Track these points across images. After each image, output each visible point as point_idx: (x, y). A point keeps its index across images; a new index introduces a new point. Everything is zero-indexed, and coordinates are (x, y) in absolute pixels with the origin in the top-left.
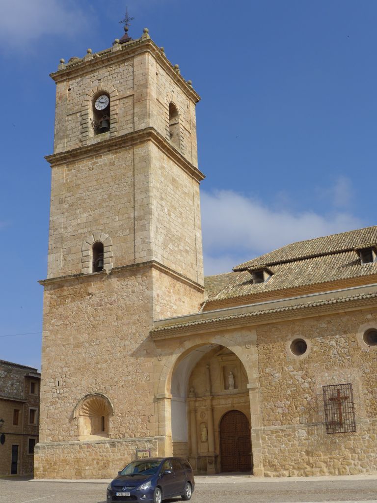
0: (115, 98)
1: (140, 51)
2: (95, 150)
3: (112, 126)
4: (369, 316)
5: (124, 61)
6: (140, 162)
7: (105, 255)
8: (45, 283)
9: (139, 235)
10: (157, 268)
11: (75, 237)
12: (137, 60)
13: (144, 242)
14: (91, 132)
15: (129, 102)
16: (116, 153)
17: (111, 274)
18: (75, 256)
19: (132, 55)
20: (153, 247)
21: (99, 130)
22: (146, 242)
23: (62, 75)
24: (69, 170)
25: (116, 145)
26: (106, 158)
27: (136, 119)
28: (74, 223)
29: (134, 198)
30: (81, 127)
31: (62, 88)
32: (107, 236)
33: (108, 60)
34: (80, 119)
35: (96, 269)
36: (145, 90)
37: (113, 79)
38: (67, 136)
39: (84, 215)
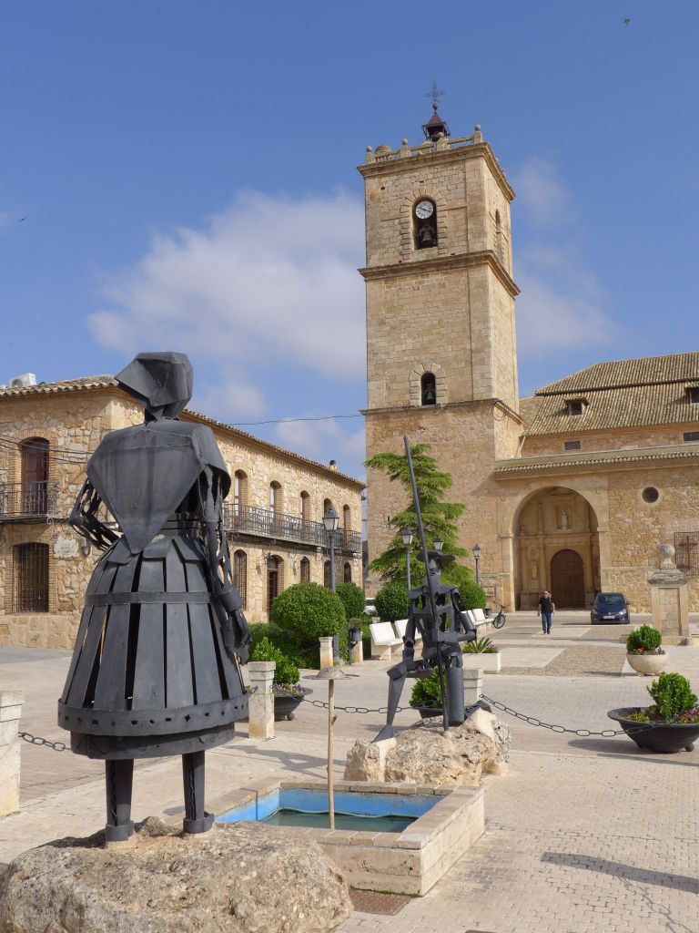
0: (444, 208)
1: (472, 154)
2: (422, 268)
3: (440, 241)
5: (452, 163)
6: (476, 287)
7: (438, 387)
8: (366, 413)
9: (477, 369)
10: (500, 408)
11: (400, 365)
12: (469, 164)
13: (483, 376)
14: (412, 246)
15: (461, 215)
16: (446, 273)
17: (446, 408)
18: (401, 386)
19: (463, 157)
20: (495, 384)
21: (421, 244)
22: (486, 377)
23: (372, 170)
24: (389, 287)
25: (446, 265)
26: (434, 278)
27: (470, 237)
28: (398, 348)
29: (470, 328)
30: (400, 237)
31: (373, 184)
32: (439, 366)
33: (432, 159)
34: (399, 227)
35: (425, 401)
36: (479, 203)
37: (439, 184)
38: (384, 246)
39: (410, 341)
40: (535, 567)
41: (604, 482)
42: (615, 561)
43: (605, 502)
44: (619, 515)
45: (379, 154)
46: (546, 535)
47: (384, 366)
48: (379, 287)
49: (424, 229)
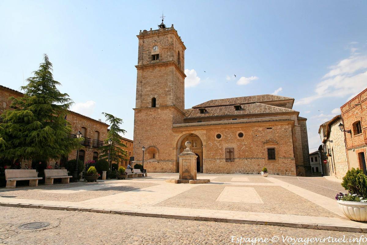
0: (161, 48)
2: (154, 66)
3: (160, 59)
4: (240, 129)
6: (169, 72)
7: (156, 102)
10: (176, 109)
11: (146, 95)
14: (151, 60)
15: (166, 50)
16: (161, 68)
17: (158, 108)
19: (168, 33)
23: (141, 37)
24: (144, 72)
25: (161, 65)
26: (158, 69)
27: (168, 57)
28: (145, 90)
31: (141, 41)
32: (157, 96)
33: (159, 34)
35: (152, 106)
36: (172, 47)
37: (160, 41)
38: (143, 59)
39: (149, 88)
41: (205, 132)
42: (207, 157)
43: (205, 138)
44: (209, 142)
45: (144, 32)
47: (141, 96)
48: (141, 72)
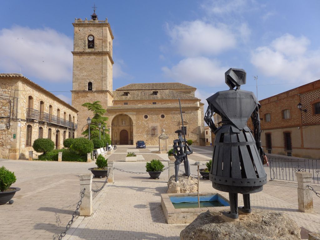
0: (96, 38)
1: (105, 25)
2: (89, 54)
3: (95, 47)
5: (99, 27)
6: (104, 61)
7: (93, 86)
8: (72, 91)
9: (104, 82)
10: (109, 93)
11: (82, 79)
12: (104, 28)
13: (105, 84)
14: (87, 47)
15: (101, 41)
16: (96, 56)
18: (82, 85)
19: (102, 26)
20: (108, 86)
21: (89, 47)
22: (106, 84)
23: (77, 25)
24: (80, 58)
26: (93, 57)
27: (103, 47)
28: (82, 74)
29: (102, 71)
30: (84, 44)
31: (77, 29)
32: (93, 80)
33: (94, 25)
34: (83, 42)
35: (89, 90)
36: (106, 39)
37: (96, 32)
38: (79, 46)
39: (85, 73)
40: (116, 134)
41: (135, 113)
42: (137, 133)
43: (135, 118)
44: (138, 122)
45: (79, 21)
46: (119, 126)
47: (78, 79)
48: (77, 57)
49: (90, 43)
